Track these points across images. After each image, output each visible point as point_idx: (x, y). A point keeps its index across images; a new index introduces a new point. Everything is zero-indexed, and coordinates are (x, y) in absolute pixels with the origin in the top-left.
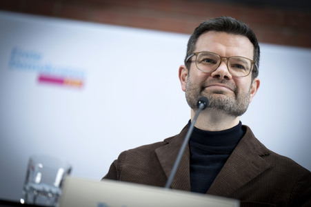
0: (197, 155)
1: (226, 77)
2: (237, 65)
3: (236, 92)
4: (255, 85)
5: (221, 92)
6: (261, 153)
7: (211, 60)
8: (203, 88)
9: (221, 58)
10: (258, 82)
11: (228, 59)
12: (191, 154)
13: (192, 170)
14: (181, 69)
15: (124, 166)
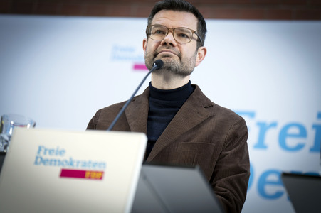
0: (154, 109)
1: (171, 44)
2: (182, 34)
3: (180, 57)
4: (202, 52)
5: (168, 56)
6: (206, 105)
7: (162, 32)
8: (155, 55)
9: (168, 29)
10: (205, 50)
11: (174, 30)
12: (149, 108)
13: (149, 120)
14: (144, 41)
15: (99, 120)
